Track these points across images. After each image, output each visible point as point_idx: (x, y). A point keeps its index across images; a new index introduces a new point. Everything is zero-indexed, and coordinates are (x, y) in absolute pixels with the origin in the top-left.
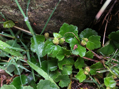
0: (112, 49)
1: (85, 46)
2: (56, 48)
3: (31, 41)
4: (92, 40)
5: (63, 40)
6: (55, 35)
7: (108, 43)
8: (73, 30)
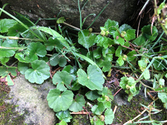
4: (129, 33)
5: (108, 32)
6: (102, 28)
8: (115, 25)
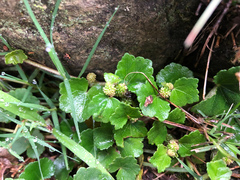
0: (221, 104)
1: (167, 99)
2: (110, 104)
3: (61, 89)
4: (182, 86)
5: (123, 87)
6: (108, 76)
7: (213, 93)
